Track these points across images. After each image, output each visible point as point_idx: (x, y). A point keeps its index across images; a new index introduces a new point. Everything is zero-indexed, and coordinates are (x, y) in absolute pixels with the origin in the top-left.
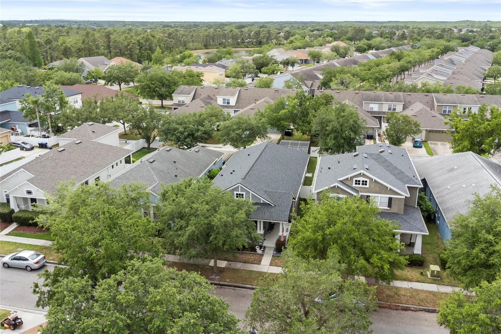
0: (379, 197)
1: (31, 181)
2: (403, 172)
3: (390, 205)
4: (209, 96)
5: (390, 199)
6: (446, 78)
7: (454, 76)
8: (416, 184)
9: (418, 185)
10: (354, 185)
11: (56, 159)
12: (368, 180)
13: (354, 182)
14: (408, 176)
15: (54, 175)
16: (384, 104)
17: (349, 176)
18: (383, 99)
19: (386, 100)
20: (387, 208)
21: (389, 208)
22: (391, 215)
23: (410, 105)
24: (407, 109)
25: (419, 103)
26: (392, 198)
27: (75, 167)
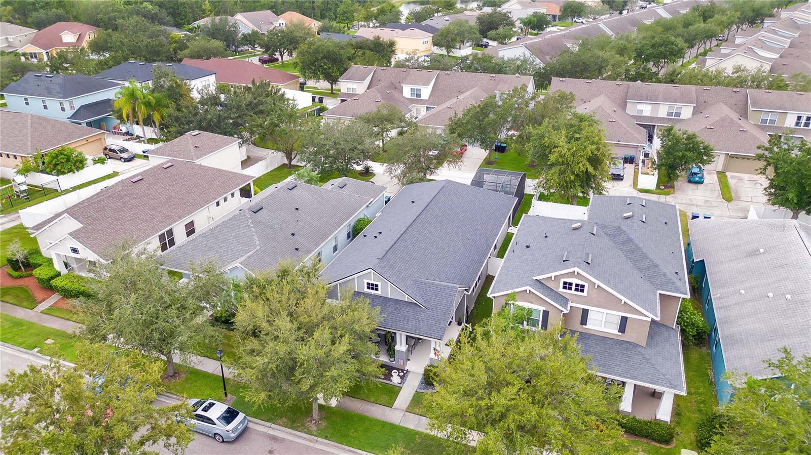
0: (605, 315)
1: (75, 235)
2: (657, 266)
3: (622, 329)
4: (392, 83)
5: (624, 320)
6: (776, 56)
7: (792, 51)
8: (677, 291)
9: (681, 293)
10: (561, 289)
11: (125, 196)
12: (586, 285)
13: (562, 285)
14: (665, 275)
15: (115, 222)
16: (661, 106)
17: (553, 275)
18: (661, 96)
19: (666, 100)
20: (616, 332)
21: (620, 334)
22: (624, 346)
23: (705, 108)
24: (700, 114)
25: (723, 105)
26: (627, 318)
27: (154, 208)
